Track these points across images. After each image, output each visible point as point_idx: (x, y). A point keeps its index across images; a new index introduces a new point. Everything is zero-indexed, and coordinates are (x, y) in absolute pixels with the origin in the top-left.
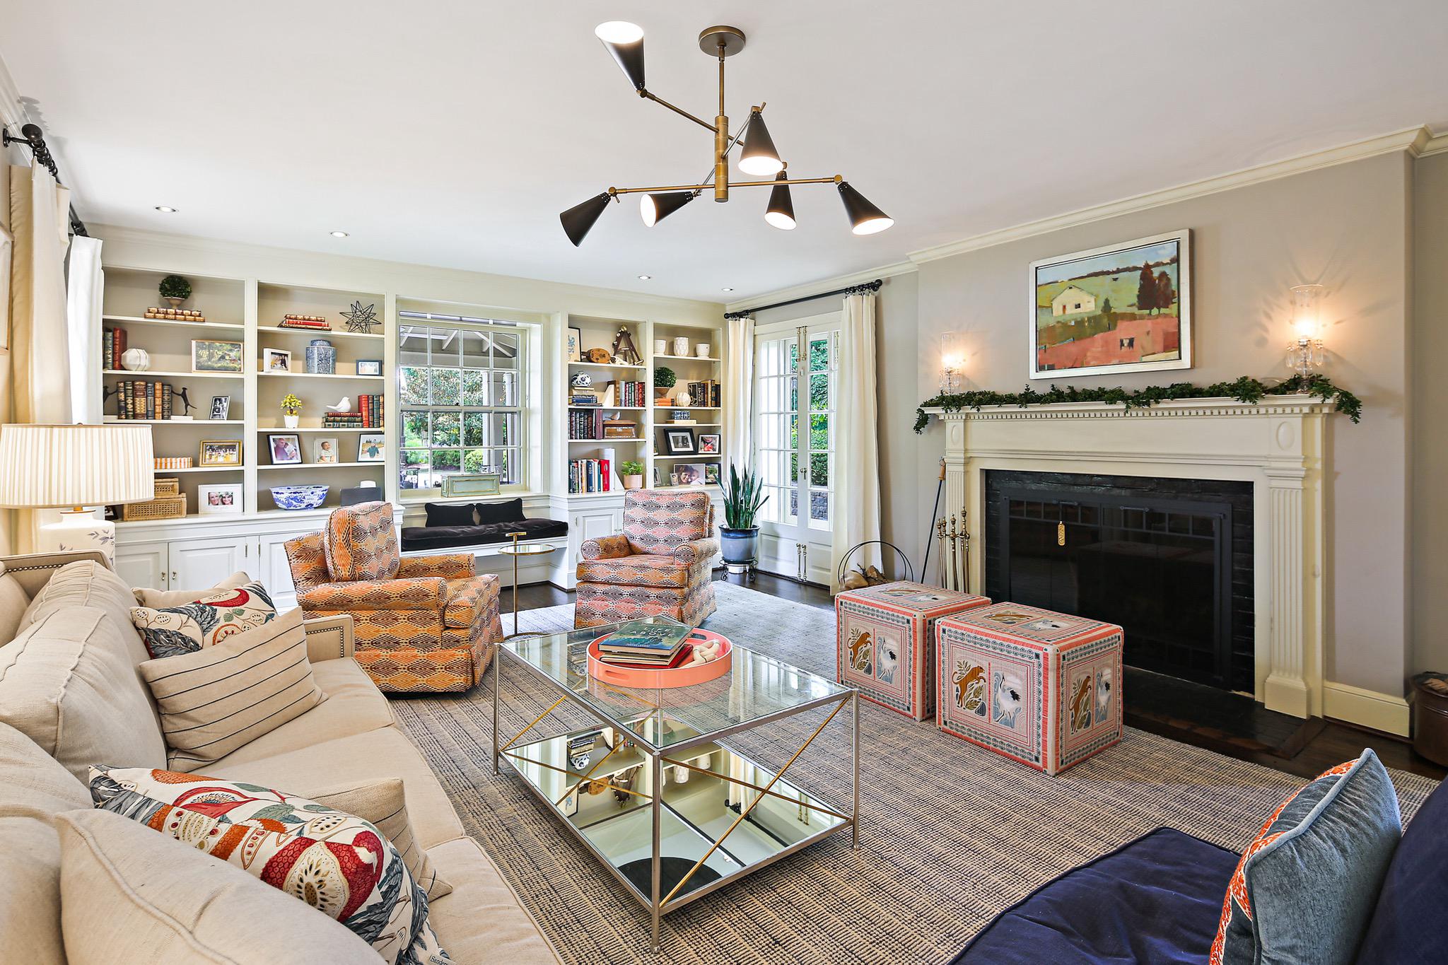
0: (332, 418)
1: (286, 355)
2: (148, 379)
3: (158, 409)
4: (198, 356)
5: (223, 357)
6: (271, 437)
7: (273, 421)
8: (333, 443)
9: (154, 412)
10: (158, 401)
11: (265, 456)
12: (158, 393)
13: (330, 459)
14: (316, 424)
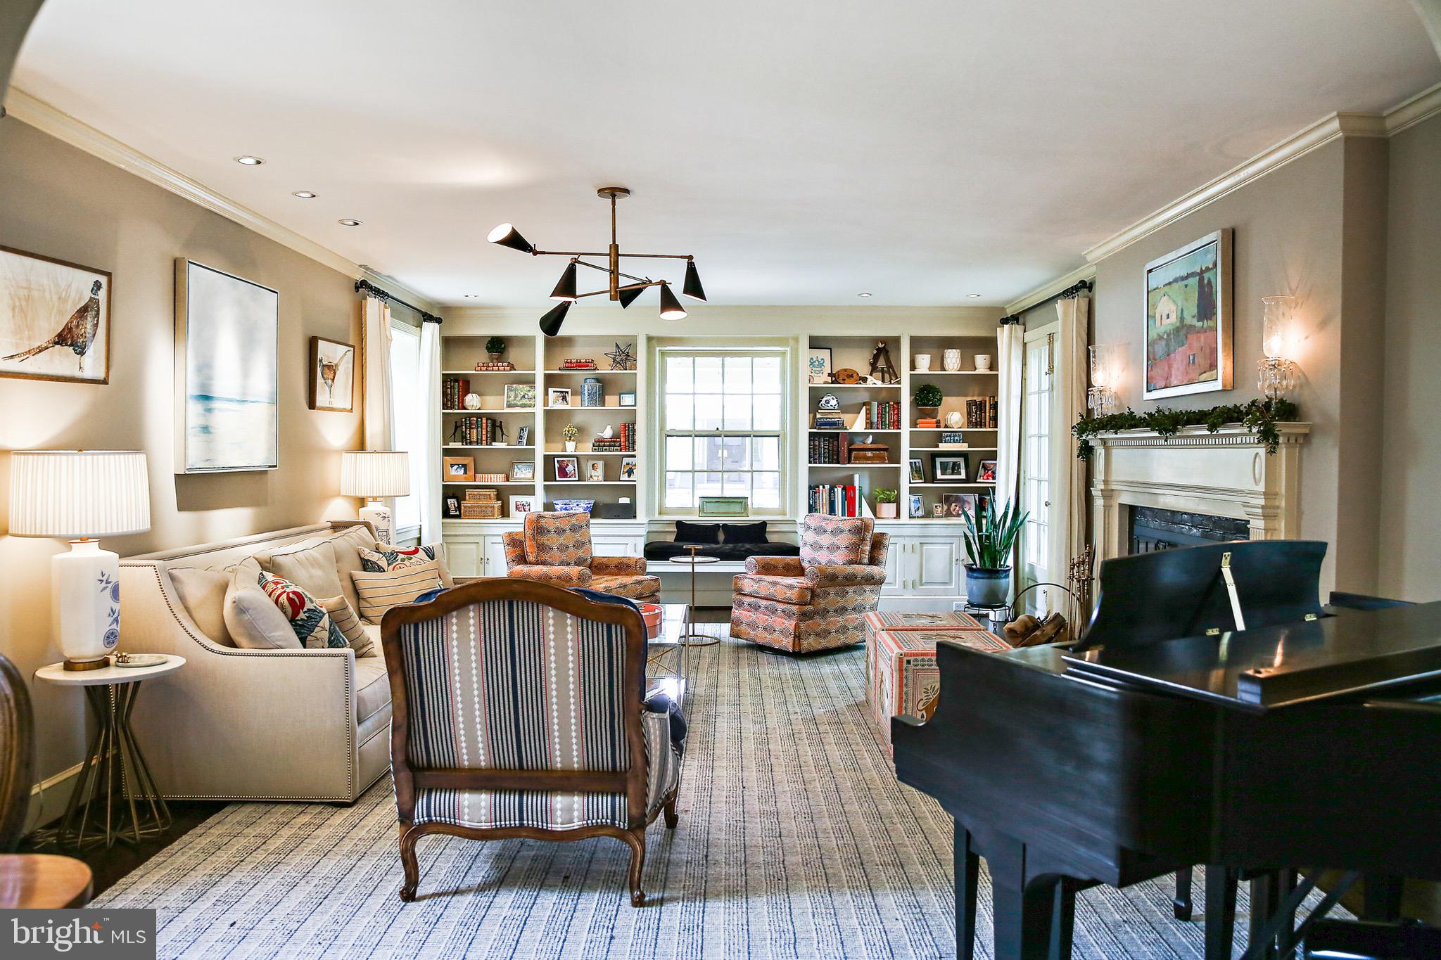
0: (600, 444)
1: (567, 392)
2: (479, 416)
3: (484, 438)
4: (508, 397)
5: (524, 397)
6: (556, 459)
7: (560, 446)
8: (600, 464)
9: (482, 440)
10: (484, 432)
11: (549, 475)
12: (484, 425)
13: (596, 476)
14: (587, 449)
